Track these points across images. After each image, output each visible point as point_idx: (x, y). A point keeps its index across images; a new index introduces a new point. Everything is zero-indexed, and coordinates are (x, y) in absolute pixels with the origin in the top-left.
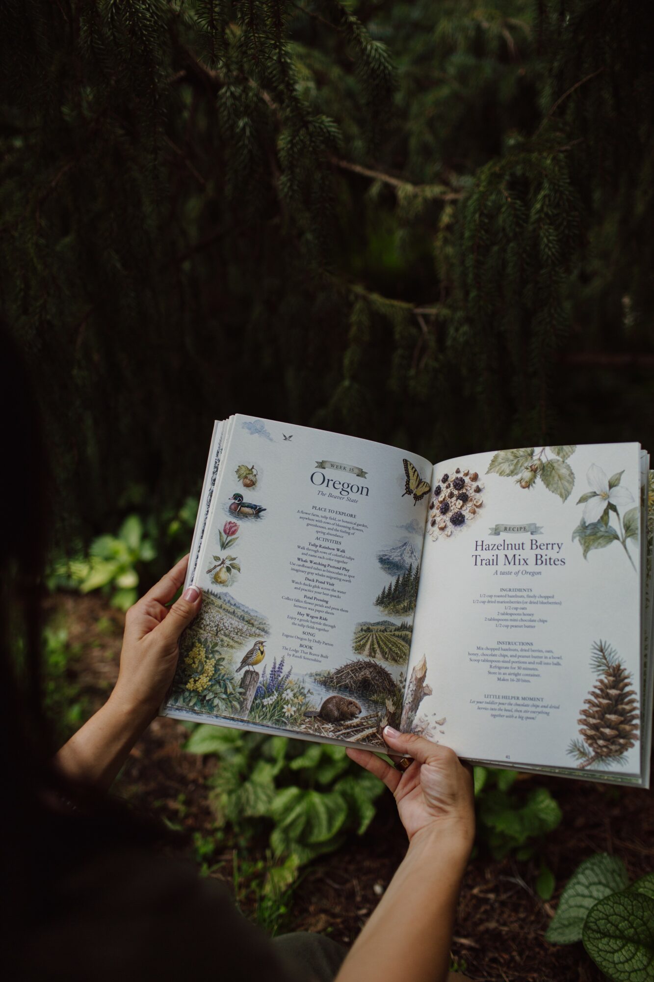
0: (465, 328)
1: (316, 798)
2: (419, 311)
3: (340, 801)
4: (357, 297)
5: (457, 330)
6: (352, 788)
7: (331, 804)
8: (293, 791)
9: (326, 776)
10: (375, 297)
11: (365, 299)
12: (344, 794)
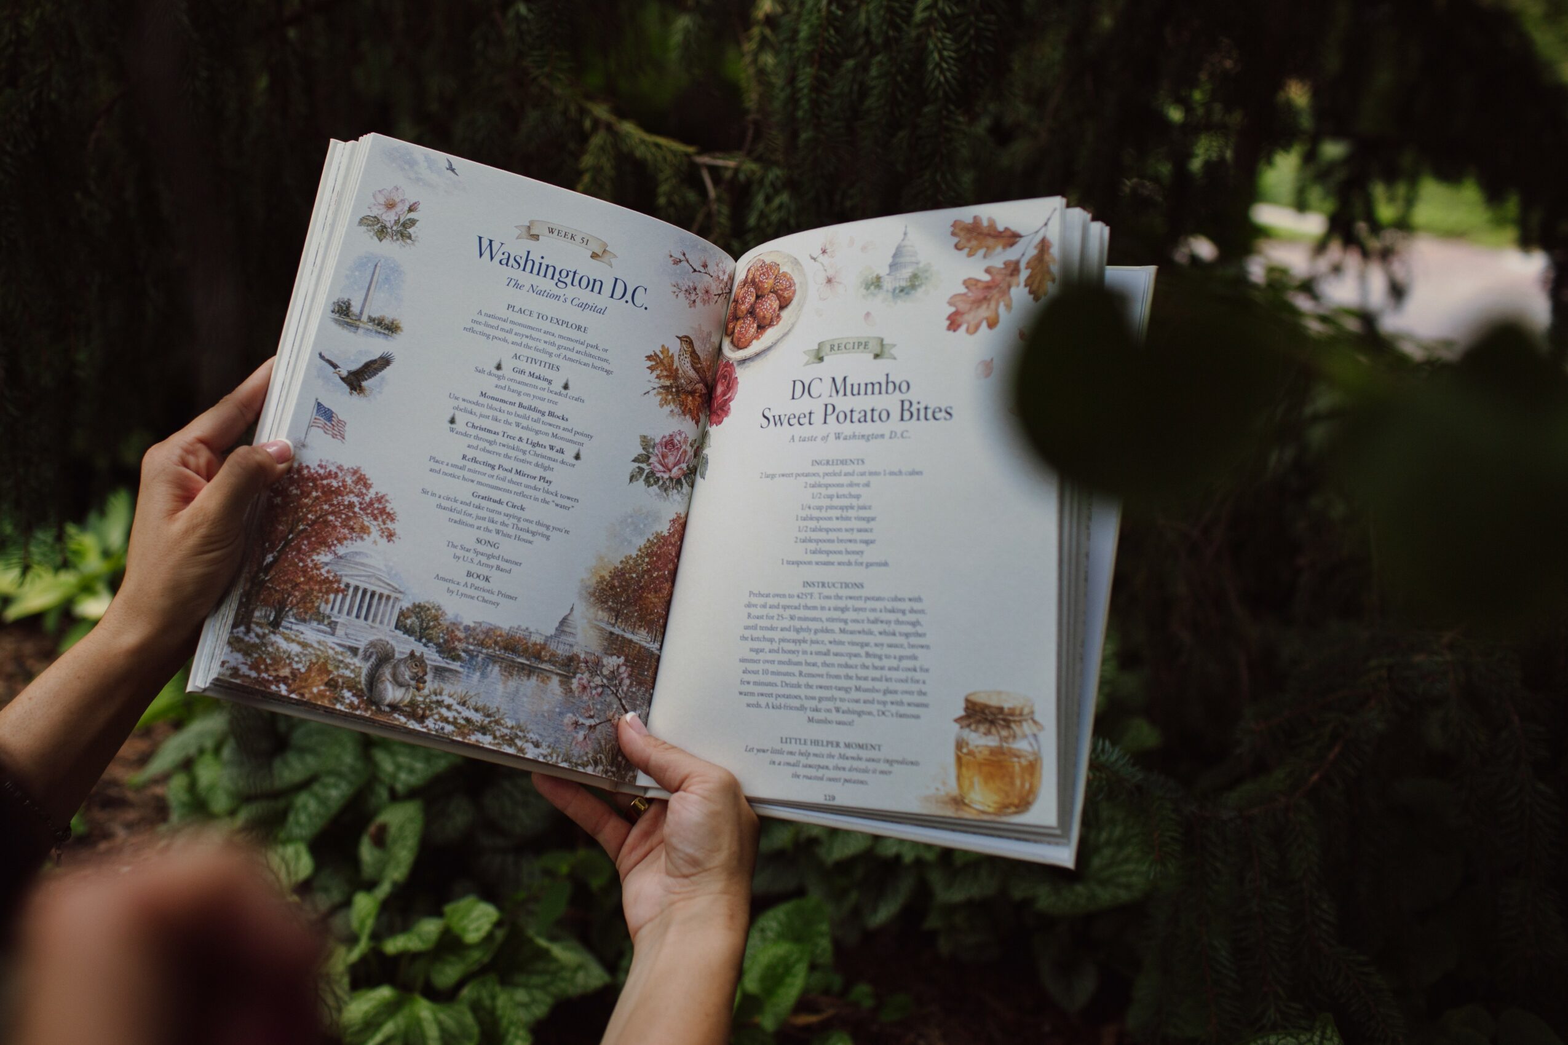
0: (784, 197)
1: (424, 1009)
2: (705, 159)
3: (469, 1019)
4: (596, 123)
5: (768, 200)
6: (493, 998)
7: (450, 1023)
8: (385, 993)
9: (448, 974)
10: (628, 127)
11: (609, 127)
12: (476, 1007)
